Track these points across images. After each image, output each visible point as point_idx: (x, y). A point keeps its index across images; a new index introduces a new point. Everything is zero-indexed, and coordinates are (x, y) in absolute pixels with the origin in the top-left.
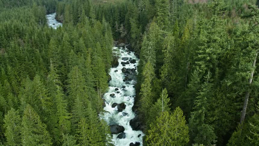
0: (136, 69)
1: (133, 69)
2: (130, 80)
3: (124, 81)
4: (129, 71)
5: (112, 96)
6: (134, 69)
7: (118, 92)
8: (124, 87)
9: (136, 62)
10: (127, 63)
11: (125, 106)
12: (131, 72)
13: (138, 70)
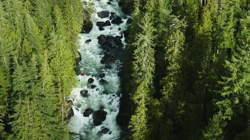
0: (122, 37)
1: (117, 37)
3: (102, 62)
4: (110, 42)
5: (84, 94)
6: (119, 36)
7: (93, 87)
8: (102, 75)
9: (122, 22)
10: (107, 24)
11: (106, 113)
12: (113, 44)
13: (125, 38)
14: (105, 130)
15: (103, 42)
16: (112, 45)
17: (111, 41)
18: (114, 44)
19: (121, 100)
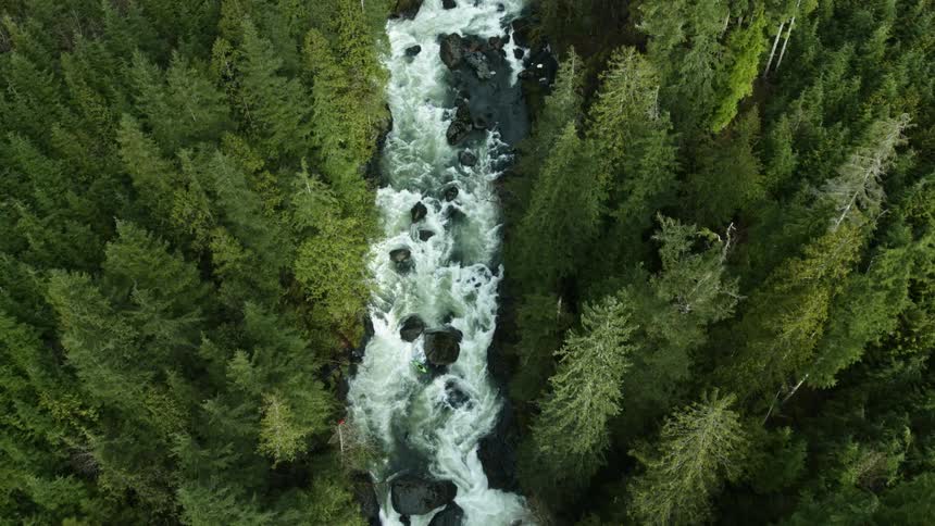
0: (506, 40)
2: (481, 135)
3: (451, 137)
4: (473, 57)
5: (402, 261)
6: (498, 37)
7: (425, 235)
8: (451, 193)
11: (459, 337)
12: (480, 61)
13: (516, 43)
14: (459, 397)
15: (454, 61)
16: (479, 73)
17: (476, 55)
18: (485, 66)
19: (501, 287)
